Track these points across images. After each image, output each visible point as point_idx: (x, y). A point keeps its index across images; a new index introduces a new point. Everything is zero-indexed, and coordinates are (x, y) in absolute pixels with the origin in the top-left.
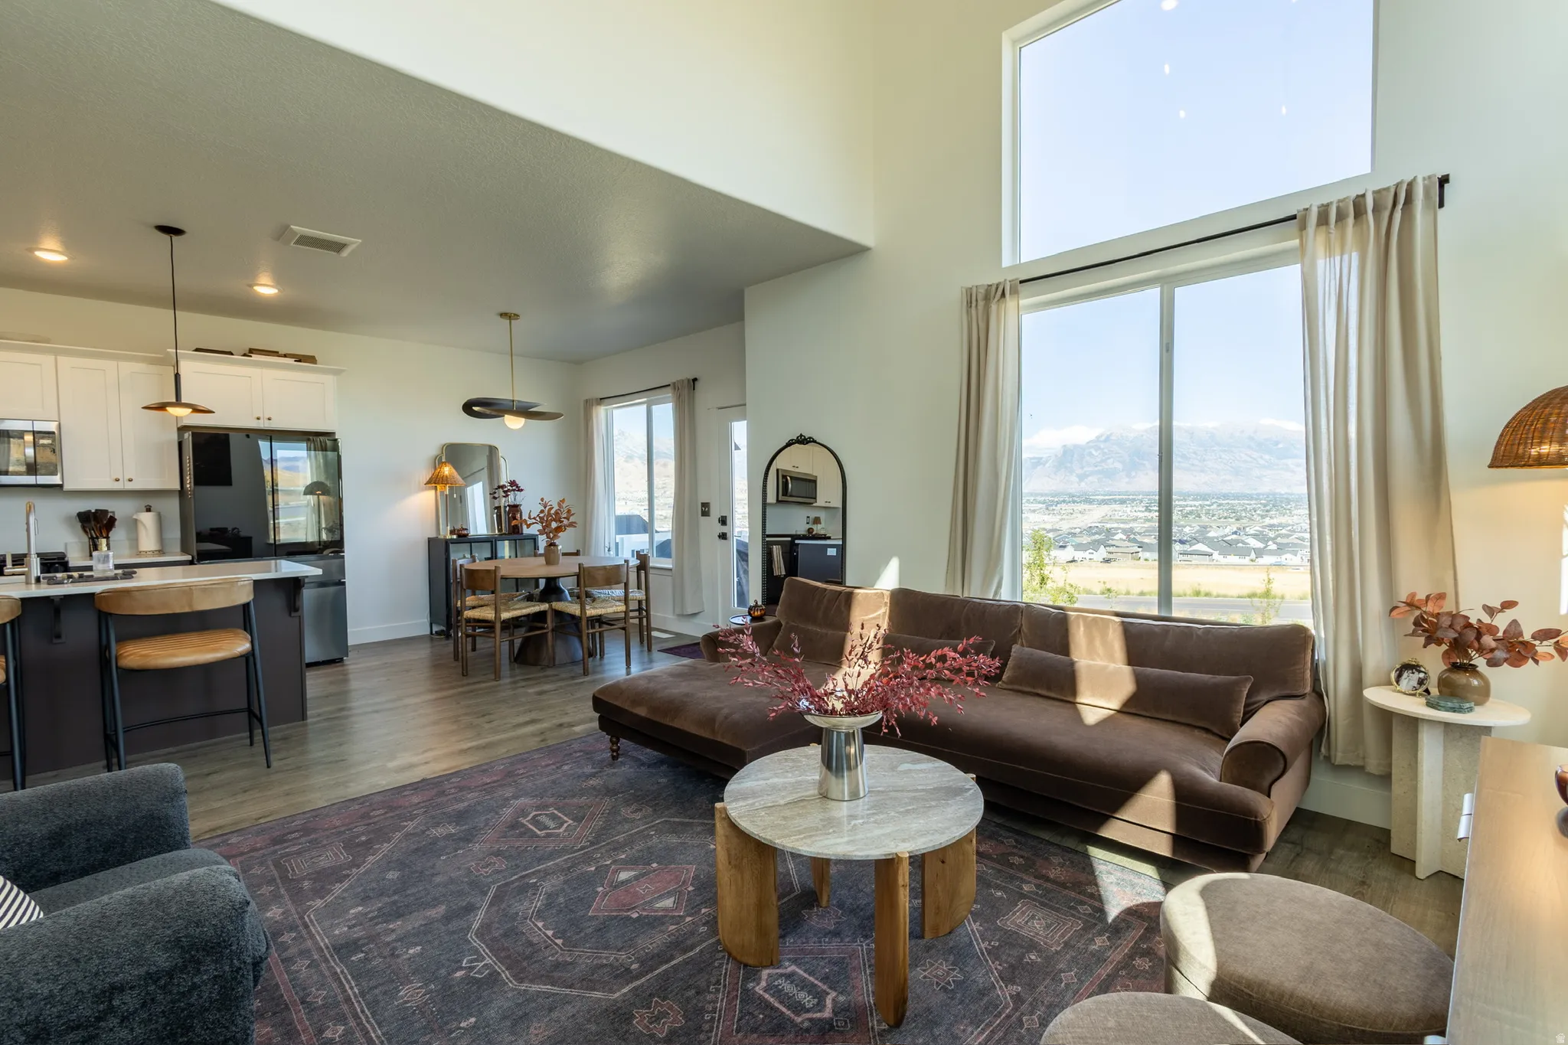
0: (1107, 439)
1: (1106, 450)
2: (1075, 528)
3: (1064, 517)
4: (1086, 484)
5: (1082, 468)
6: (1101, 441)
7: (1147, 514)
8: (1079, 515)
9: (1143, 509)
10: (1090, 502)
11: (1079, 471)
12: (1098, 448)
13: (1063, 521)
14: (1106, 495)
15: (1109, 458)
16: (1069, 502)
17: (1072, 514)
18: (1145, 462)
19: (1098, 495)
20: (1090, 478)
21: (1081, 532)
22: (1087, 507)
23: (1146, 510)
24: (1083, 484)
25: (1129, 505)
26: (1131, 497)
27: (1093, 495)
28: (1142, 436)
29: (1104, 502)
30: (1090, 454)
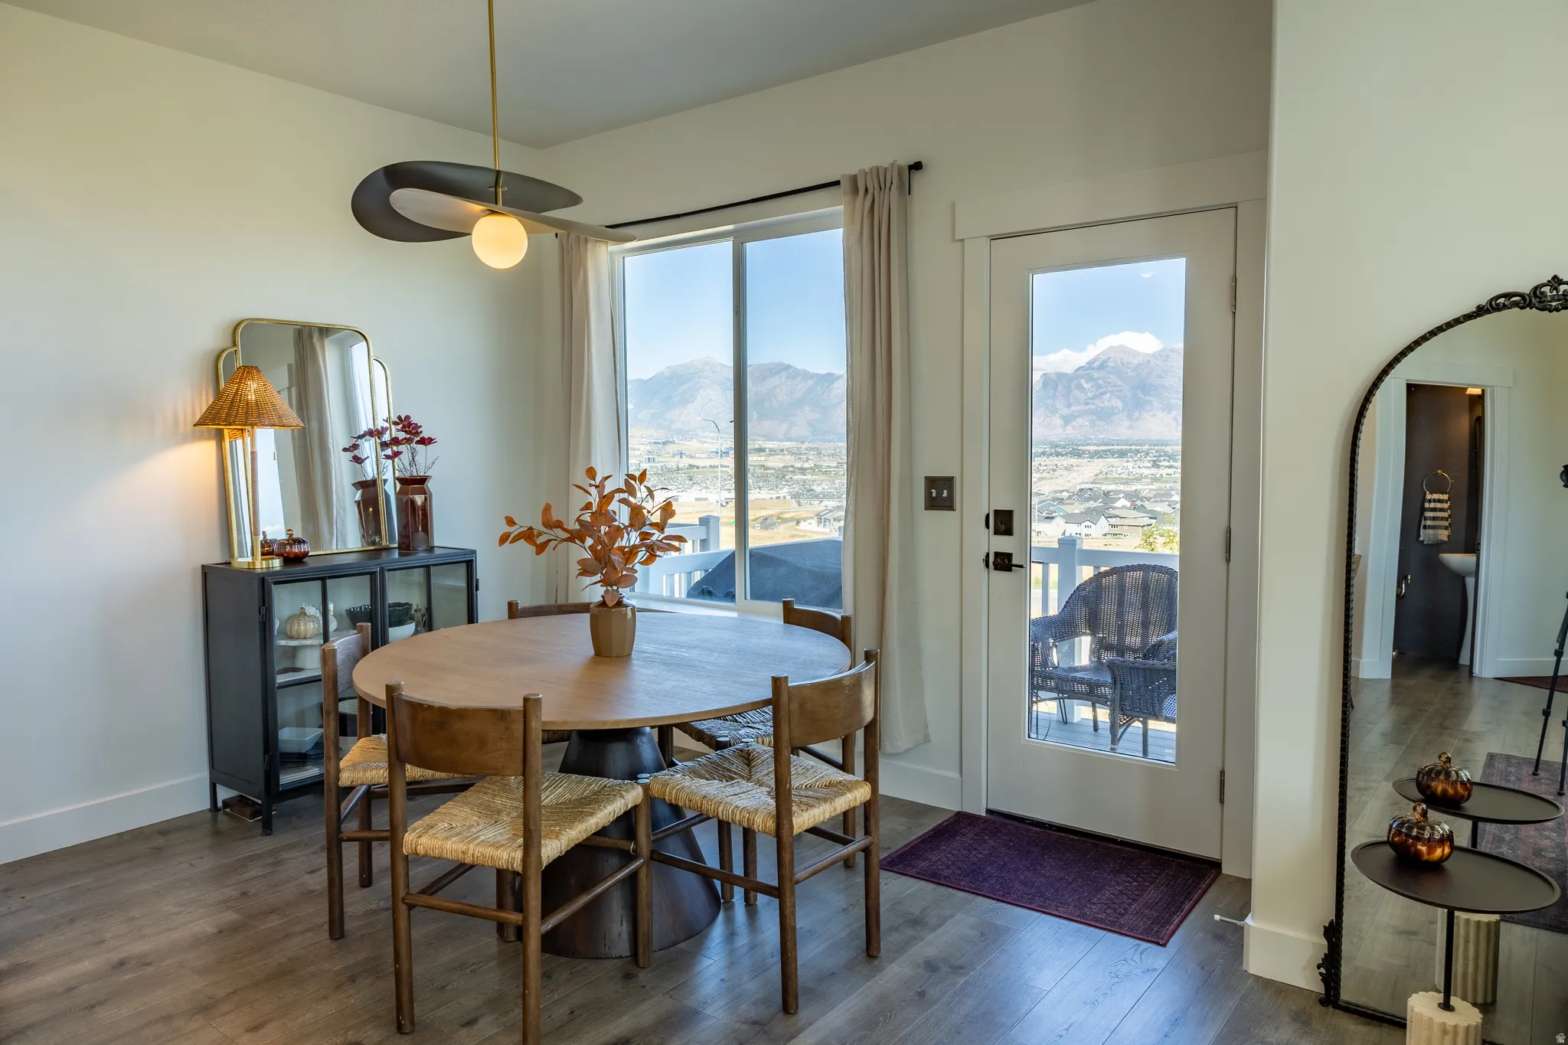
0: (1102, 366)
1: (1101, 382)
2: (1062, 491)
3: (1045, 475)
4: (1074, 427)
5: (1069, 406)
6: (1093, 369)
7: (1154, 471)
8: (1065, 473)
9: (1150, 465)
10: (1077, 454)
11: (1065, 411)
12: (1090, 379)
13: (1043, 482)
14: (1101, 445)
15: (1105, 393)
16: (1051, 455)
17: (1054, 471)
18: (1152, 399)
19: (1088, 444)
20: (1080, 420)
21: (1070, 497)
22: (1074, 461)
23: (1153, 466)
24: (1069, 429)
25: (1130, 460)
26: (1133, 447)
27: (1084, 445)
28: (1149, 362)
29: (1095, 455)
30: (1080, 387)
